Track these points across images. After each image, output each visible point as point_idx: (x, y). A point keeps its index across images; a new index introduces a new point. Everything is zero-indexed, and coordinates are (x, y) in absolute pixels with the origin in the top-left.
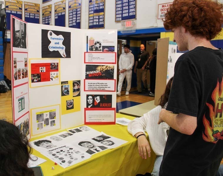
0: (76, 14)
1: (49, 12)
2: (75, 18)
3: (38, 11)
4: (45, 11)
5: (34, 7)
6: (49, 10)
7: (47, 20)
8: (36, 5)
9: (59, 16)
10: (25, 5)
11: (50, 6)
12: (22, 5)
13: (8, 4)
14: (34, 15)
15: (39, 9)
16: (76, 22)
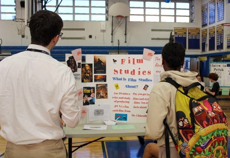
0: (221, 37)
1: (206, 34)
2: (220, 40)
3: (199, 33)
4: (203, 33)
5: (195, 31)
6: (206, 32)
7: (204, 40)
8: (197, 29)
9: (211, 38)
10: (188, 30)
11: (206, 30)
12: (186, 30)
13: (176, 31)
14: (195, 36)
15: (200, 32)
16: (220, 42)
